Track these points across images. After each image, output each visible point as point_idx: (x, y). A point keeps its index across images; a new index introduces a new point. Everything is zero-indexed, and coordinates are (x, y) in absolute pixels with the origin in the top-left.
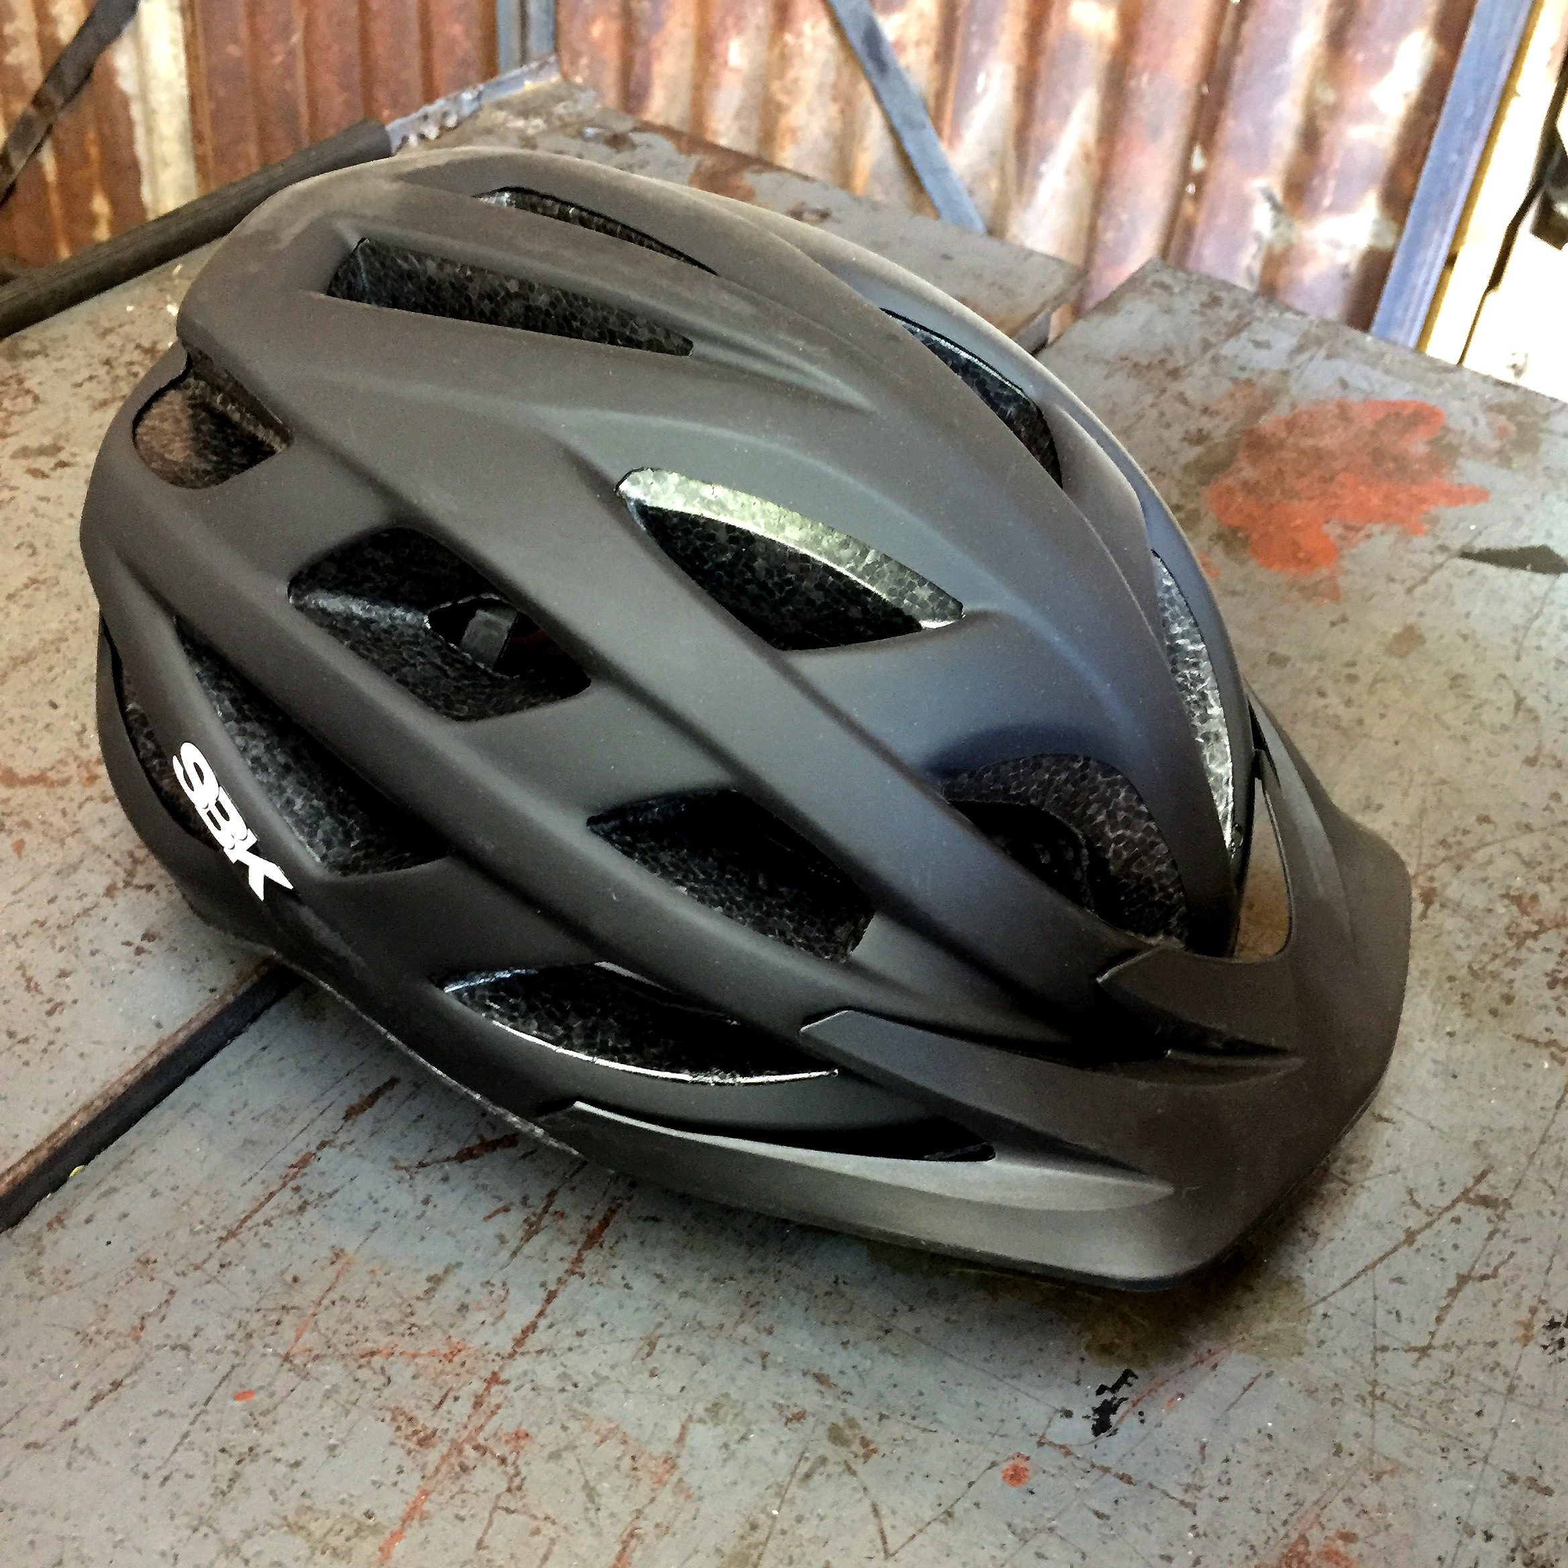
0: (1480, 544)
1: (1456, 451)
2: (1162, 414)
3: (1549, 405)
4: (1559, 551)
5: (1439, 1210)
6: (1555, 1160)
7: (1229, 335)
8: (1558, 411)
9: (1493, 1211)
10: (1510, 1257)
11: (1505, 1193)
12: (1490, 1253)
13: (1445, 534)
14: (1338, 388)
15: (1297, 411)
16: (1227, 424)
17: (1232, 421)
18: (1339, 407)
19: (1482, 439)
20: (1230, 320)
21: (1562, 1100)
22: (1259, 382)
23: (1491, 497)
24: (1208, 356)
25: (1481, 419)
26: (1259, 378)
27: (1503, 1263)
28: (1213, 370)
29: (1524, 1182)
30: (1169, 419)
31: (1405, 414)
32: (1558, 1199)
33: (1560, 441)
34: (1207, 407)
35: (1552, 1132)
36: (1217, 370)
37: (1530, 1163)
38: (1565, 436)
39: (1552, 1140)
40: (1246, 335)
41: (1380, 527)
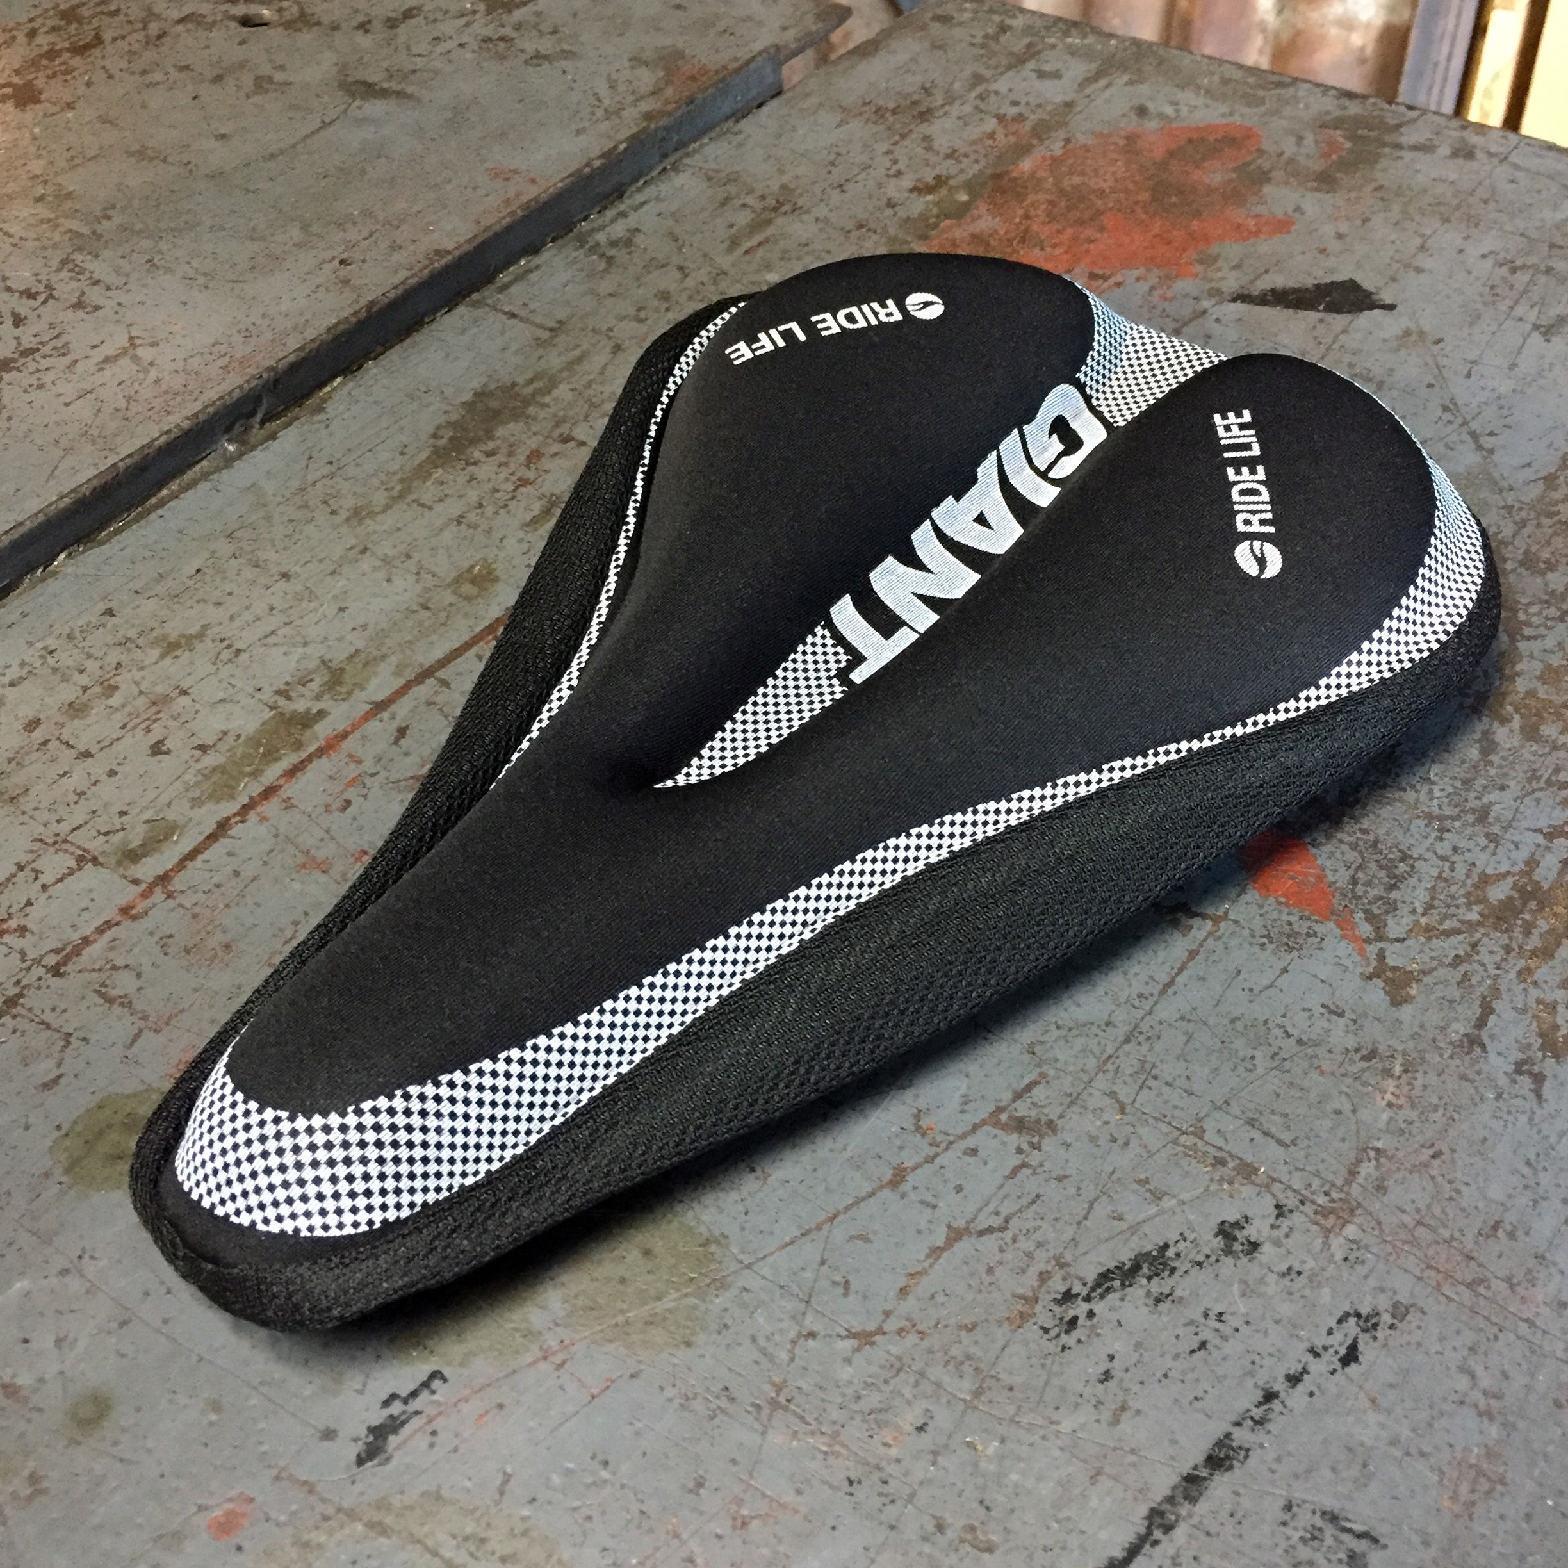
0: (1265, 284)
1: (1264, 177)
2: (895, 162)
3: (1404, 115)
4: (1367, 284)
5: (951, 1138)
6: (1137, 1065)
7: (1009, 68)
8: (1415, 120)
9: (1028, 1138)
10: (1033, 1202)
11: (1053, 1113)
12: (1005, 1197)
13: (1219, 274)
14: (1134, 117)
15: (1070, 146)
16: (977, 167)
17: (983, 162)
18: (1127, 138)
19: (1302, 159)
20: (1016, 49)
21: (1171, 983)
22: (1032, 117)
23: (1293, 228)
24: (973, 94)
25: (1309, 139)
26: (1033, 112)
27: (1020, 1211)
28: (976, 107)
29: (1084, 1096)
30: (901, 166)
31: (1211, 139)
32: (1127, 1118)
33: (1408, 155)
34: (955, 151)
35: (1144, 1027)
36: (982, 106)
37: (1100, 1069)
38: (1416, 148)
39: (1141, 1038)
40: (1031, 65)
41: (1136, 273)
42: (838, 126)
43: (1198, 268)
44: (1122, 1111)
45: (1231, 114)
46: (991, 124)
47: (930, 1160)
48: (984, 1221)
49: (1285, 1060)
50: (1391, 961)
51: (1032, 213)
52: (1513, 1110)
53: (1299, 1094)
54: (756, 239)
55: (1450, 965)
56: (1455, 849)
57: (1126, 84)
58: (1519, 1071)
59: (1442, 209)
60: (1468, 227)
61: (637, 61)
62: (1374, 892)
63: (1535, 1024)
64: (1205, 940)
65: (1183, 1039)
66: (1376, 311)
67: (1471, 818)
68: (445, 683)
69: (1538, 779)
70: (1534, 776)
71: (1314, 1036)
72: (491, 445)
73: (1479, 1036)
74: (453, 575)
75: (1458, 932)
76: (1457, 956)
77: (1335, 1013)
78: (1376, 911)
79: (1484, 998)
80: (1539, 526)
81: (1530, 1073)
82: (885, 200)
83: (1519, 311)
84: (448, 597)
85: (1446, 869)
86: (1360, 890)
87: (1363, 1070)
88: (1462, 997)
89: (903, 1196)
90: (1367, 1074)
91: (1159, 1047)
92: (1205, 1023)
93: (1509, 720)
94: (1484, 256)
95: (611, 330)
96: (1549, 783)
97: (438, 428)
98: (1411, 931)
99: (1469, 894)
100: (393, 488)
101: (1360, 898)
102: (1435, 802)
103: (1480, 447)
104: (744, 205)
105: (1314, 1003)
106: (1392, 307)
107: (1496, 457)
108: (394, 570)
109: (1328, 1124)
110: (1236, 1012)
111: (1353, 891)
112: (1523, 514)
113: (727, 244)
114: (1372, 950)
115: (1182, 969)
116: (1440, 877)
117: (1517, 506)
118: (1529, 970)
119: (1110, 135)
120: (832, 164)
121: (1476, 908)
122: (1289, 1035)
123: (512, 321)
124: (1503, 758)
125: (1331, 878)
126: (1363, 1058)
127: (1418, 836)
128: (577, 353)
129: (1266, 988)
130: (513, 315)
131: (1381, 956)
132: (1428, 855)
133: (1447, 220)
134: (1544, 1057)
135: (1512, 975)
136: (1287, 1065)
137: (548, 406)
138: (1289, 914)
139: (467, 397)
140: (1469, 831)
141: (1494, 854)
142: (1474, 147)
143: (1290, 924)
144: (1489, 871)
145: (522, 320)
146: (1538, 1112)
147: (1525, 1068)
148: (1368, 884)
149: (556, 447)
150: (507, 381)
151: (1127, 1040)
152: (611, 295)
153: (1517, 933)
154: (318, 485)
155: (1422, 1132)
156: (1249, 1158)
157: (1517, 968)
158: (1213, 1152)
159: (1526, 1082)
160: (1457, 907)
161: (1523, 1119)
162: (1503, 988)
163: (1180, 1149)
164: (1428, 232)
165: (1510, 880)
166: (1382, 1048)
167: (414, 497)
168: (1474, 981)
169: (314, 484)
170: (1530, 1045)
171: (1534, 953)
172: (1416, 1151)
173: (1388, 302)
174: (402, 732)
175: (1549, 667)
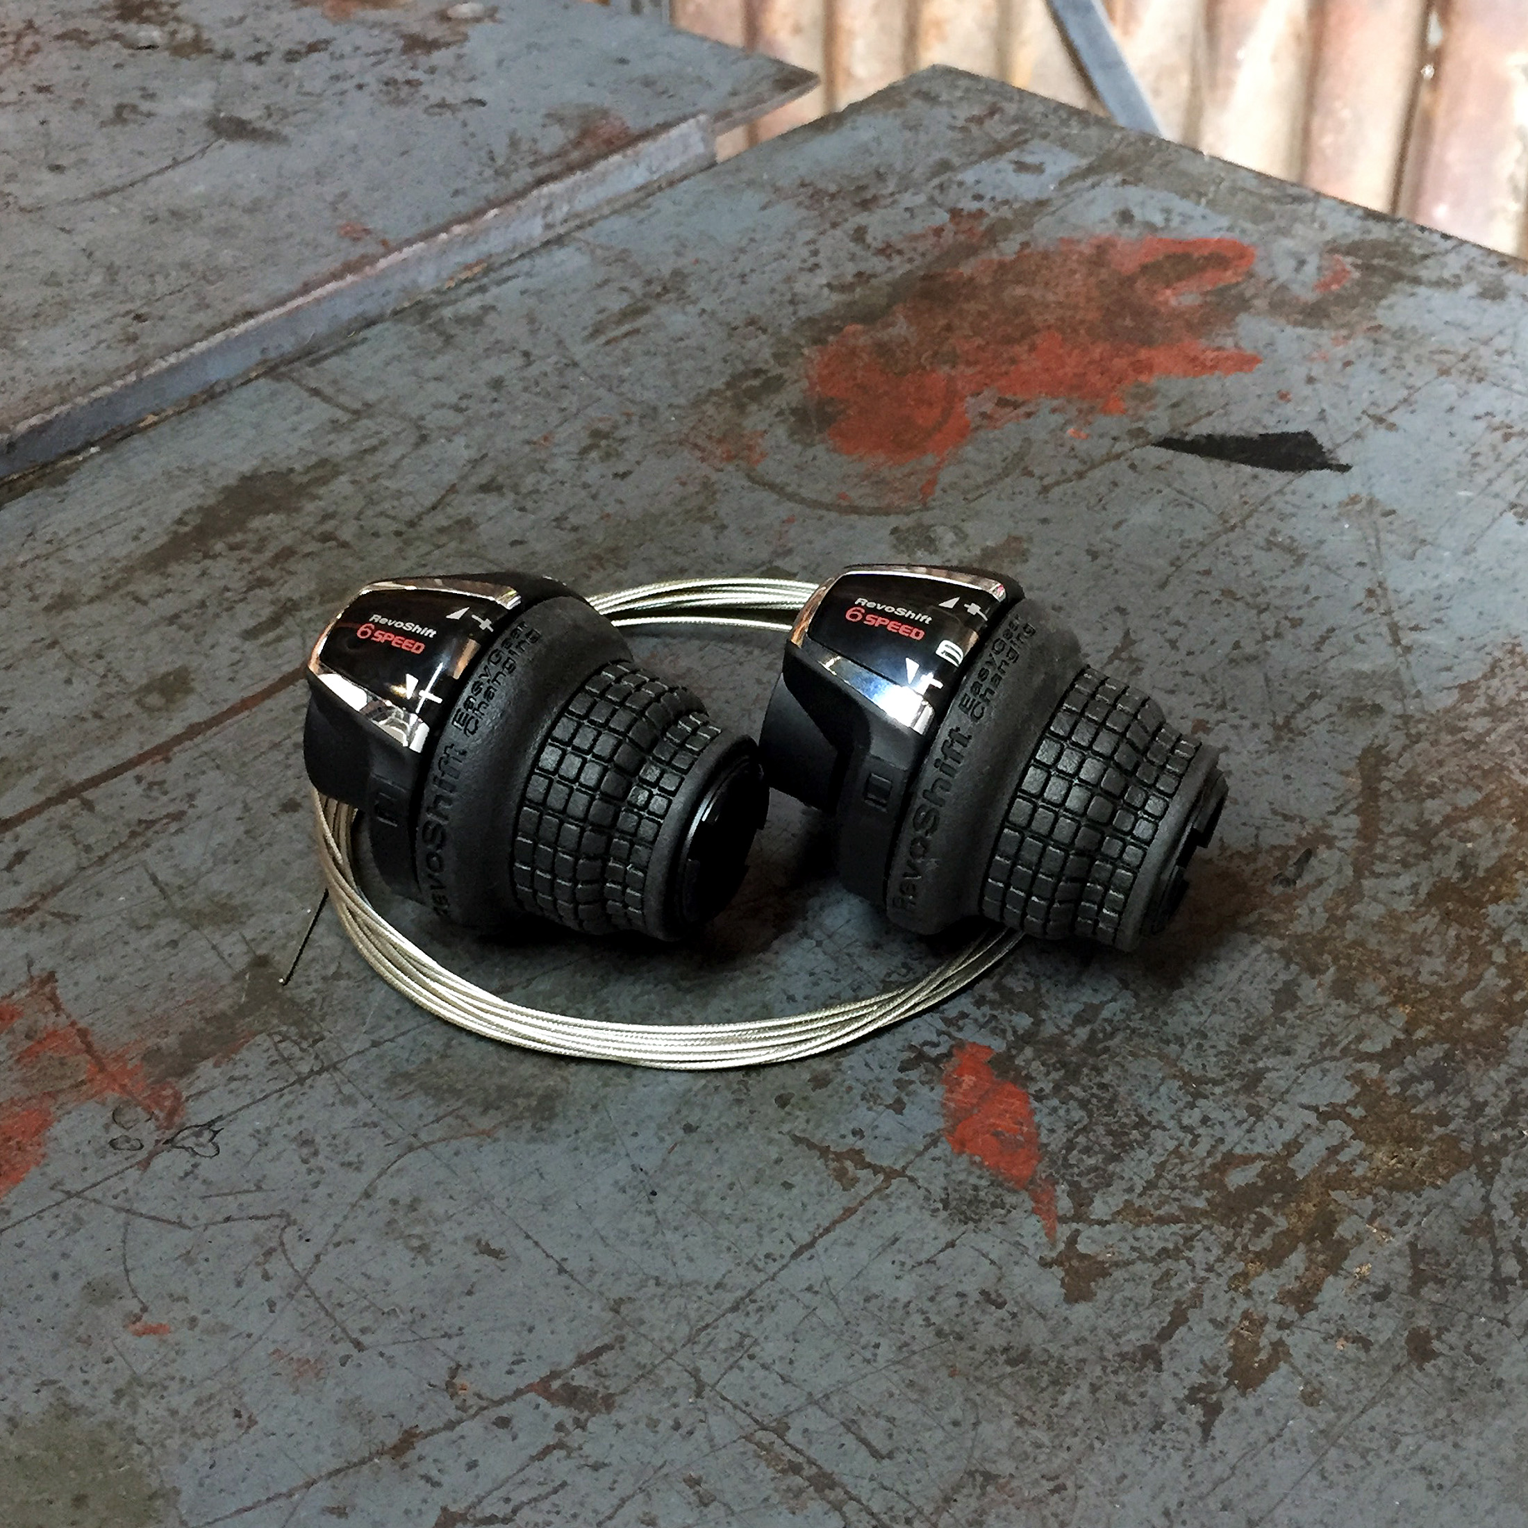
0: (1202, 428)
1: (1244, 304)
2: (815, 253)
3: (1434, 244)
4: (1324, 440)
5: (484, 1404)
6: (736, 1337)
7: (986, 155)
8: (1447, 252)
9: (575, 1413)
10: (555, 1491)
11: (614, 1386)
12: (523, 1482)
13: (1153, 413)
14: (1113, 223)
15: (1027, 251)
16: (908, 267)
17: (917, 263)
18: (1099, 247)
19: (1296, 289)
20: (999, 137)
21: (811, 1245)
22: (993, 214)
23: (1260, 365)
24: (936, 181)
25: (1313, 262)
26: (996, 209)
27: (535, 1500)
28: (932, 199)
29: (660, 1372)
30: (821, 259)
31: (1196, 255)
32: (703, 1403)
33: (1422, 291)
34: (889, 246)
35: (759, 1294)
36: (939, 198)
37: (691, 1340)
38: (1439, 283)
39: (752, 1307)
40: (1013, 155)
41: (1055, 403)
42: (764, 208)
43: (1129, 404)
44: (699, 1395)
45: (1230, 229)
46: (942, 217)
47: (451, 1425)
48: (487, 1510)
49: (914, 1353)
50: (1081, 1248)
51: (957, 322)
52: (1169, 1445)
53: (915, 1397)
54: (627, 327)
55: (1152, 1260)
56: (1205, 1120)
57: (1116, 185)
58: (1191, 1399)
59: (1444, 358)
60: (1469, 381)
61: (555, 117)
62: (1092, 1161)
63: (1231, 1343)
64: (869, 1197)
65: (801, 1312)
66: (1326, 472)
67: (1235, 1085)
68: (89, 806)
69: (1335, 1045)
70: (1331, 1041)
71: (958, 1329)
72: (239, 537)
73: (1157, 1352)
74: (144, 681)
75: (1176, 1220)
76: (1164, 1250)
77: (993, 1303)
78: (1085, 1185)
79: (1178, 1303)
80: (1435, 743)
81: (1203, 1402)
82: (788, 297)
83: (1497, 487)
84: (129, 706)
85: (1186, 1142)
86: (1074, 1157)
87: (1002, 1377)
88: (1154, 1299)
89: (404, 1466)
90: (1007, 1381)
91: (770, 1320)
92: (834, 1299)
93: (1323, 972)
94: (1477, 418)
95: (422, 418)
96: (1345, 1052)
97: (186, 512)
98: (1118, 1213)
99: (1203, 1175)
100: (110, 576)
101: (1072, 1166)
102: (1199, 1062)
103: (1397, 642)
104: (624, 289)
105: (971, 1287)
106: (1345, 468)
107: (1410, 658)
108: (78, 670)
109: (939, 1435)
110: (875, 1289)
111: (1065, 1159)
112: (1422, 727)
113: (590, 330)
114: (1064, 1231)
115: (827, 1230)
116: (1176, 1152)
117: (1418, 715)
118: (1245, 1276)
119: (1079, 241)
120: (742, 251)
121: (1206, 1194)
122: (928, 1322)
123: (316, 400)
124: (1300, 1017)
125: (1044, 1139)
126: (1011, 1362)
127: (1164, 1099)
128: (374, 441)
129: (920, 1264)
130: (316, 392)
131: (1072, 1240)
132: (1171, 1124)
133: (1444, 372)
134: (1229, 1384)
135: (1223, 1281)
136: (916, 1358)
137: (320, 499)
138: (980, 1177)
139: (232, 481)
140: (1228, 1100)
141: (1249, 1131)
142: (1509, 289)
143: (976, 1188)
144: (1238, 1150)
145: (326, 399)
146: (1199, 1451)
147: (1202, 1395)
148: (1087, 1150)
149: (313, 546)
150: (284, 466)
151: (734, 1308)
152: (437, 379)
153: (1246, 1229)
154: (29, 566)
155: (1049, 1460)
156: (828, 1468)
157: (1231, 1273)
158: (790, 1455)
159: (1196, 1412)
160: (1184, 1190)
161: (1177, 1458)
162: (1207, 1294)
163: (753, 1447)
164: (1419, 384)
165: (1259, 1164)
166: (1035, 1350)
167: (131, 588)
168: (1174, 1283)
169: (23, 565)
170: (1214, 1370)
171: (1258, 1255)
172: (1035, 1483)
173: (1343, 461)
174: (20, 857)
175: (1392, 914)
